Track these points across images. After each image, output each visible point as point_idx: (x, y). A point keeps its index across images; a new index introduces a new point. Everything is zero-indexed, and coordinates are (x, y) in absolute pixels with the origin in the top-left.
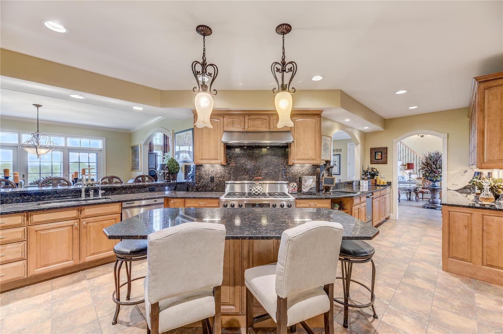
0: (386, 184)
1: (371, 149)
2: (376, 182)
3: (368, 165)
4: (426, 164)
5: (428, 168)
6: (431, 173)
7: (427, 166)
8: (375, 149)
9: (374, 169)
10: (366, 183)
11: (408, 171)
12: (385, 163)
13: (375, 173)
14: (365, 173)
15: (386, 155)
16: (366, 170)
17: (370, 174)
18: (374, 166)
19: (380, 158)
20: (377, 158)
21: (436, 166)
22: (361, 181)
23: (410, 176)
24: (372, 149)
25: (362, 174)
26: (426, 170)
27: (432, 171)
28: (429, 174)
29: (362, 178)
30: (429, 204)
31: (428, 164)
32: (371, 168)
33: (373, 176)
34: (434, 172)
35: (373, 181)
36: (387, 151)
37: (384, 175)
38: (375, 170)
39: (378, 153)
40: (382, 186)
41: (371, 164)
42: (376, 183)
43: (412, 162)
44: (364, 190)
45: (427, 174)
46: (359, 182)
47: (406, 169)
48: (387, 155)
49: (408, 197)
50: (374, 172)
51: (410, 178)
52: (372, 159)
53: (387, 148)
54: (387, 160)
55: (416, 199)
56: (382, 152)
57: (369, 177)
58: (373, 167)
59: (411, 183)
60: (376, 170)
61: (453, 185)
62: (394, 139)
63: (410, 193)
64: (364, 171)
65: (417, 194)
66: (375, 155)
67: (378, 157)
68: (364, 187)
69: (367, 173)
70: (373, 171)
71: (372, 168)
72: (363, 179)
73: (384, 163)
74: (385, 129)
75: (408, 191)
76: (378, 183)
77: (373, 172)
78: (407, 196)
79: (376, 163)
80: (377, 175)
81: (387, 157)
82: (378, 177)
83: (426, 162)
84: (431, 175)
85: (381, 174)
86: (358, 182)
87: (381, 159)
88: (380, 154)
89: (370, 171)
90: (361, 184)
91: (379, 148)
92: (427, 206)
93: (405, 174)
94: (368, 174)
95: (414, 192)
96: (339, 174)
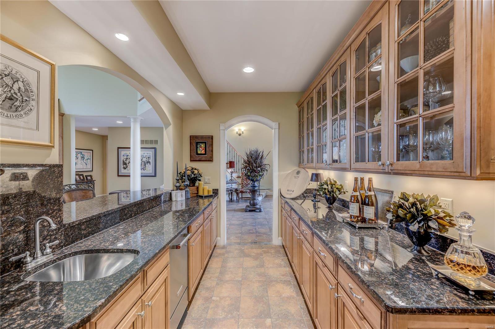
0: (212, 194)
1: (190, 137)
2: (198, 191)
3: (187, 164)
4: (248, 162)
5: (250, 167)
6: (252, 172)
7: (249, 164)
8: (196, 137)
9: (195, 169)
10: (182, 195)
11: (230, 170)
12: (211, 160)
13: (196, 177)
14: (181, 177)
15: (210, 148)
16: (183, 172)
17: (188, 179)
18: (195, 165)
19: (203, 152)
20: (199, 152)
21: (256, 164)
22: (174, 193)
23: (232, 175)
24: (192, 138)
25: (177, 179)
26: (248, 169)
27: (253, 171)
28: (251, 173)
29: (176, 187)
30: (250, 206)
31: (250, 162)
32: (190, 168)
33: (193, 181)
34: (255, 171)
35: (193, 189)
36: (212, 142)
37: (209, 179)
38: (196, 172)
39: (201, 144)
40: (206, 197)
41: (191, 161)
42: (198, 193)
43: (233, 160)
44: (179, 208)
45: (249, 174)
46: (171, 194)
47: (228, 168)
48: (212, 148)
49: (229, 198)
50: (195, 175)
51: (232, 177)
52: (192, 154)
53: (212, 137)
54: (212, 155)
55: (237, 199)
56: (205, 143)
57: (186, 183)
58: (193, 167)
59: (233, 183)
60: (198, 172)
61: (288, 190)
62: (221, 124)
63: (232, 193)
64: (181, 172)
65: (237, 194)
66: (197, 148)
67: (201, 151)
68: (179, 203)
69: (185, 176)
70: (193, 173)
71: (192, 169)
72: (178, 188)
73: (209, 161)
74: (211, 109)
75: (230, 192)
76: (201, 193)
77: (193, 176)
78: (229, 196)
79: (197, 159)
80: (200, 180)
81: (212, 151)
82: (200, 182)
83: (248, 160)
84: (253, 174)
85: (205, 178)
86: (168, 196)
87: (205, 154)
88: (203, 145)
89: (189, 173)
90: (174, 198)
91: (202, 137)
92: (249, 209)
93: (227, 173)
94: (186, 178)
95: (235, 192)
96: (155, 176)
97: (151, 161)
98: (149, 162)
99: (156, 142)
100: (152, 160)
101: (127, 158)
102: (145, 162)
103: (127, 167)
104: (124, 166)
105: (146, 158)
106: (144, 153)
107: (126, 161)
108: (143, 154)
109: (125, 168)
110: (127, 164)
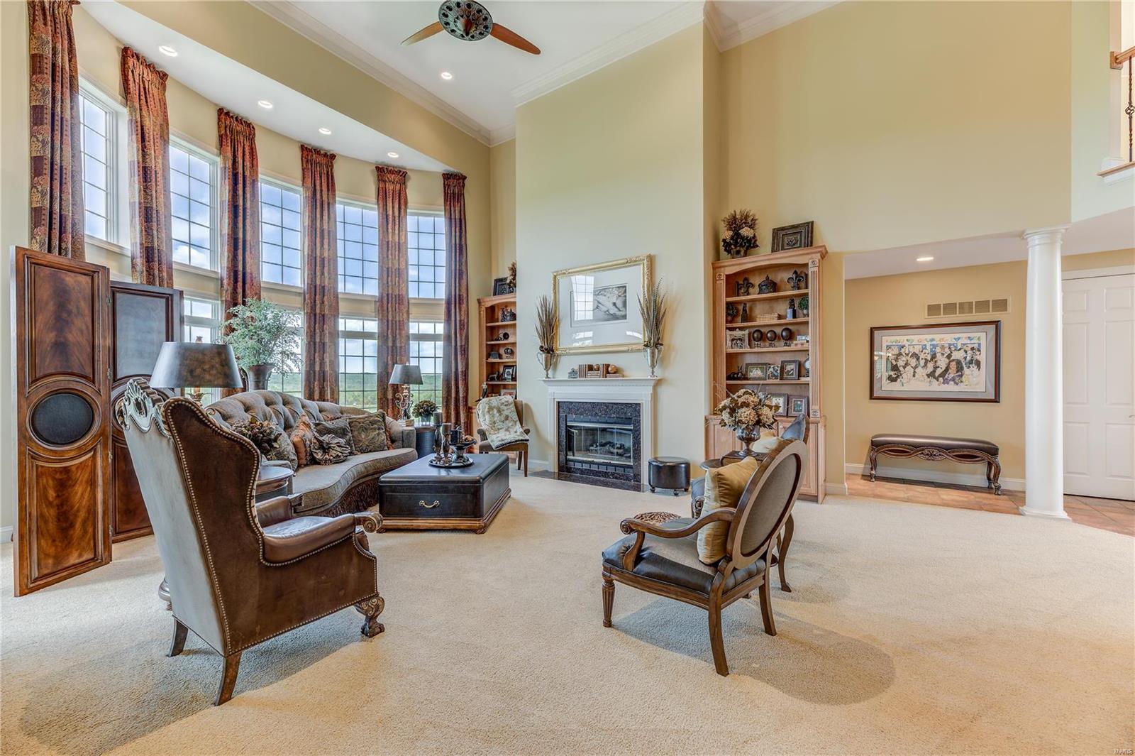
96: (996, 400)
97: (982, 357)
98: (978, 364)
99: (1001, 305)
100: (985, 357)
101: (900, 354)
102: (959, 362)
103: (898, 377)
104: (892, 373)
105: (966, 352)
106: (959, 339)
107: (896, 360)
108: (954, 341)
109: (891, 379)
110: (901, 369)
